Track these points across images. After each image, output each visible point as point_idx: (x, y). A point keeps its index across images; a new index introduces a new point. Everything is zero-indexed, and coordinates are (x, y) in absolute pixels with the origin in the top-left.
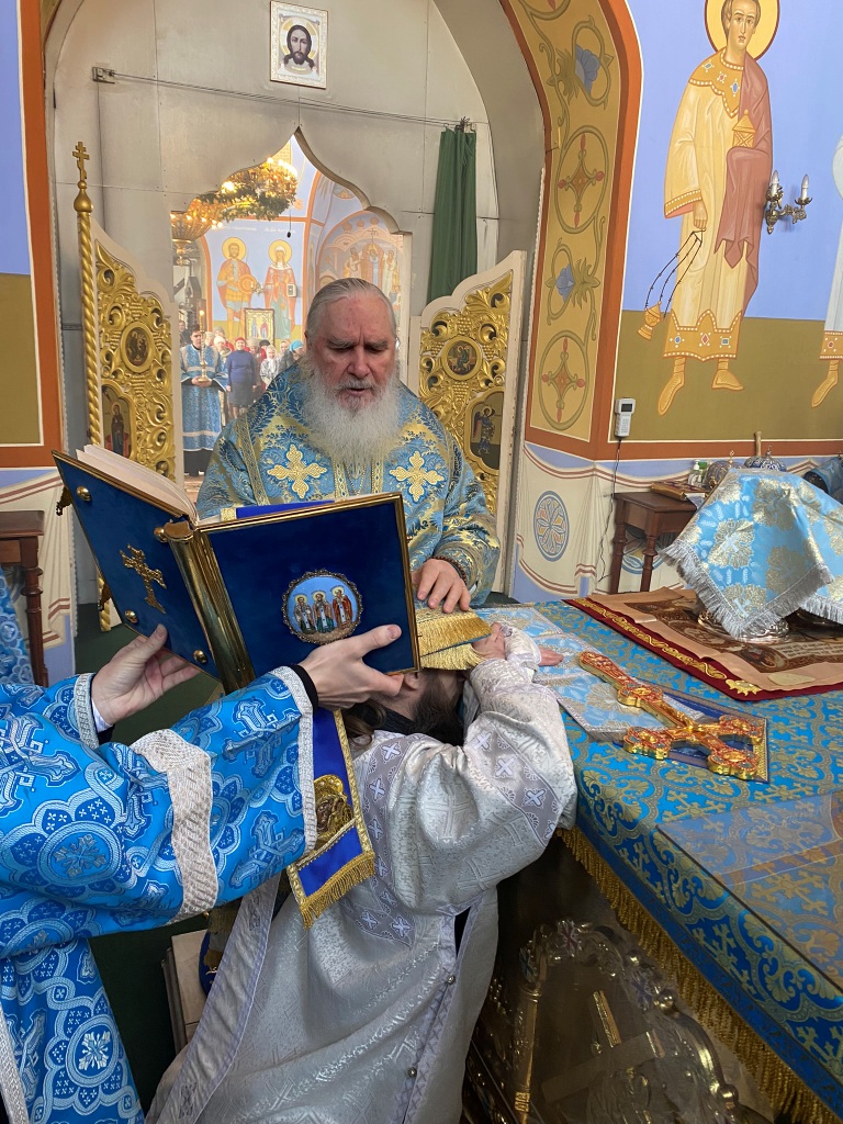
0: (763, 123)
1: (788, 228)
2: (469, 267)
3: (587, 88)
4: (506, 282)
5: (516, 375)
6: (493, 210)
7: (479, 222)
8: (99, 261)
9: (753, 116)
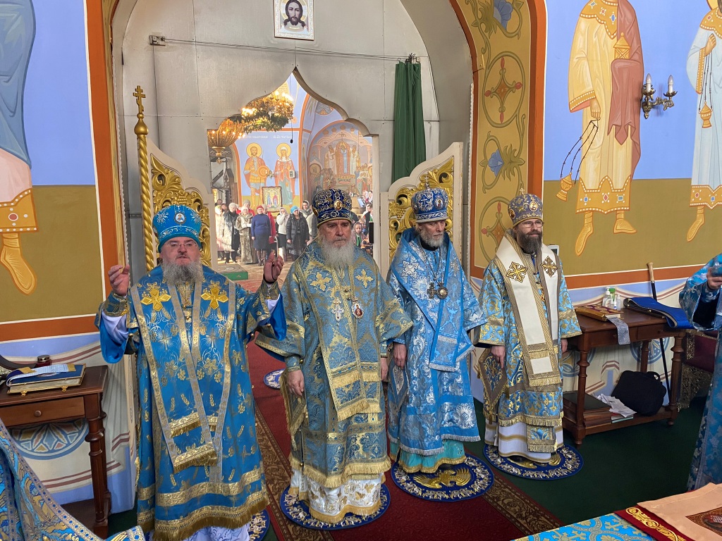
0: (635, 41)
1: (659, 114)
2: (419, 156)
3: (504, 27)
4: (450, 164)
5: (461, 229)
6: (435, 116)
7: (426, 124)
8: (154, 168)
9: (628, 37)
